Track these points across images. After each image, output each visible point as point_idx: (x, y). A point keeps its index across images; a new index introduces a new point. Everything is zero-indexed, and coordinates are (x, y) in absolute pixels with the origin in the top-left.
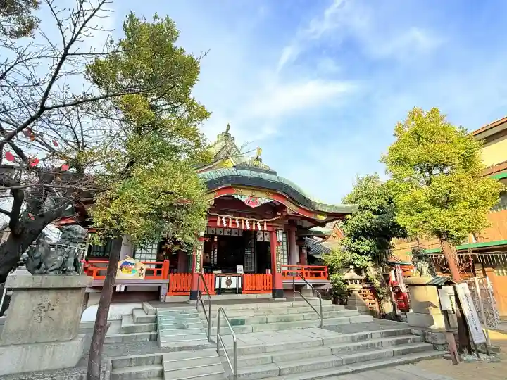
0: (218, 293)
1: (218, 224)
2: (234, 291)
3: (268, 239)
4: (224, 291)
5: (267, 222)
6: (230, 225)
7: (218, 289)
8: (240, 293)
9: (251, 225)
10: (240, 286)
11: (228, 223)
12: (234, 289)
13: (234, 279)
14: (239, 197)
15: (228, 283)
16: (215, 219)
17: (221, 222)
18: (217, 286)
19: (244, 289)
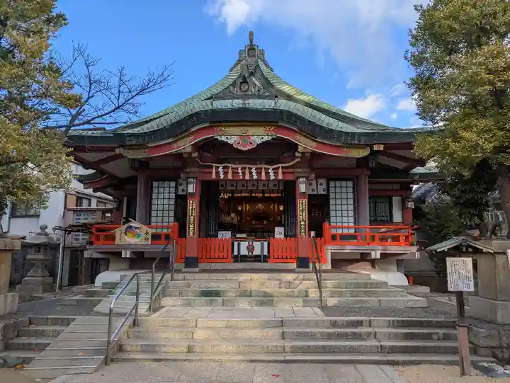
0: (236, 261)
1: (214, 176)
2: (257, 259)
3: (324, 190)
4: (243, 259)
5: (282, 167)
6: (230, 177)
7: (236, 256)
8: (267, 262)
9: (259, 173)
10: (265, 253)
11: (226, 173)
12: (256, 256)
13: (257, 245)
14: (223, 138)
15: (251, 249)
16: (208, 170)
17: (217, 173)
18: (236, 253)
19: (272, 256)
